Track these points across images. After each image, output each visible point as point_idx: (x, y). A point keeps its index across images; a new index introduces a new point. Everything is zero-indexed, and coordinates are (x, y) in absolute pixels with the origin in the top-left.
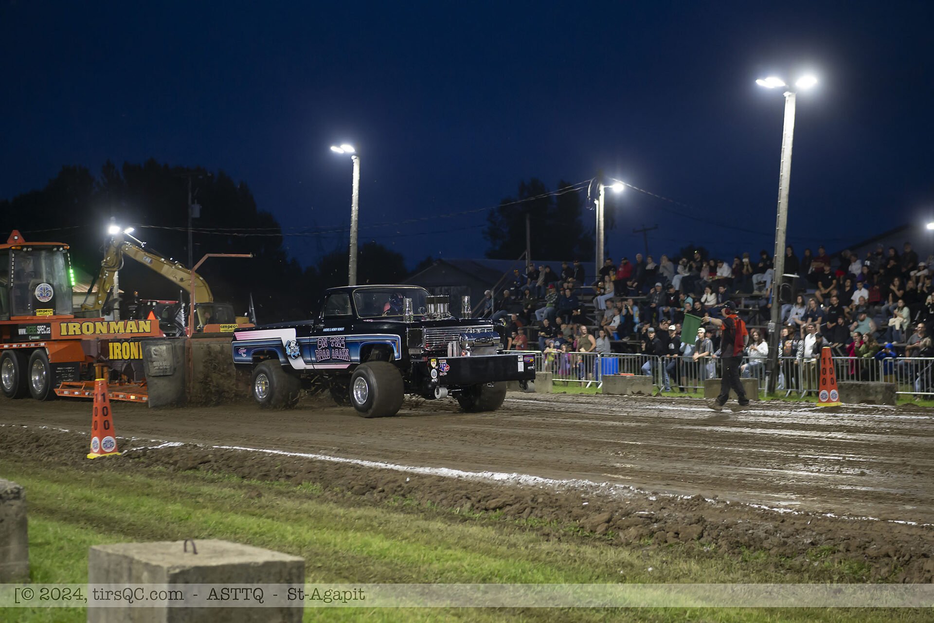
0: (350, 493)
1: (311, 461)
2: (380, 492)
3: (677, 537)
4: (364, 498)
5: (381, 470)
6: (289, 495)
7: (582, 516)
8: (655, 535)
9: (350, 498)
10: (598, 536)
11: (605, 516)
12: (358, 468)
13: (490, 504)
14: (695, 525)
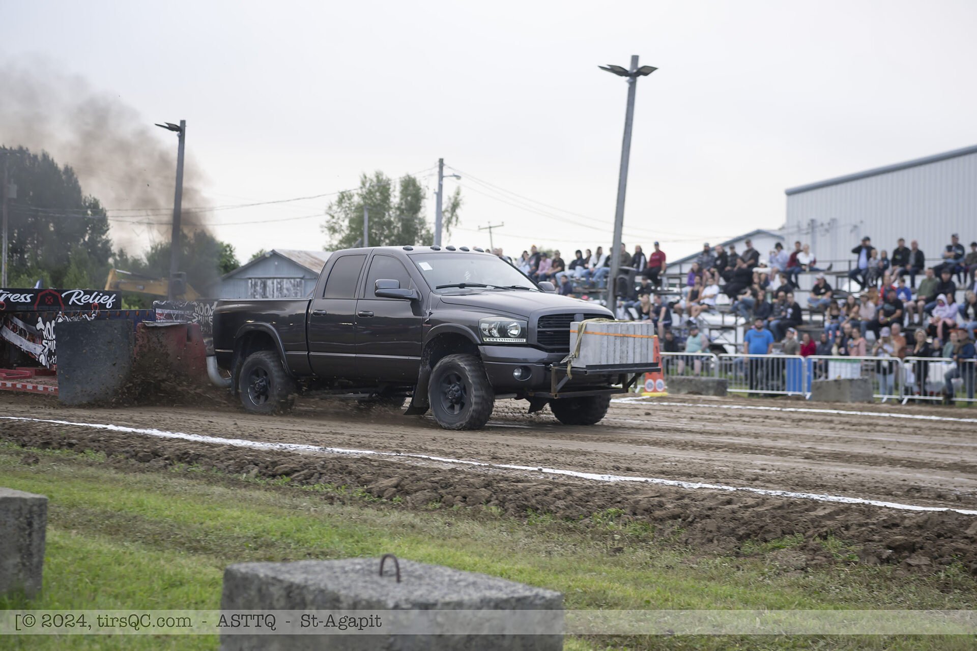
0: (133, 461)
1: (99, 431)
2: (166, 459)
3: (465, 501)
4: (147, 464)
5: (170, 440)
6: (70, 462)
7: (370, 481)
8: (443, 500)
9: (133, 465)
10: (386, 500)
11: (394, 481)
12: (146, 438)
13: (277, 470)
14: (483, 489)
